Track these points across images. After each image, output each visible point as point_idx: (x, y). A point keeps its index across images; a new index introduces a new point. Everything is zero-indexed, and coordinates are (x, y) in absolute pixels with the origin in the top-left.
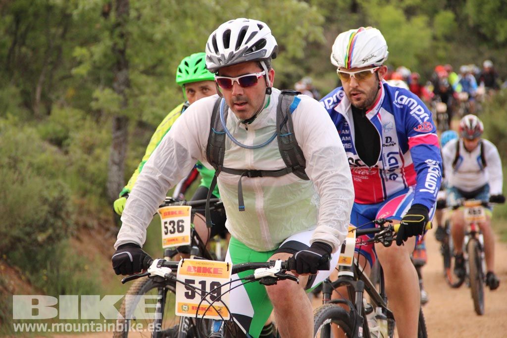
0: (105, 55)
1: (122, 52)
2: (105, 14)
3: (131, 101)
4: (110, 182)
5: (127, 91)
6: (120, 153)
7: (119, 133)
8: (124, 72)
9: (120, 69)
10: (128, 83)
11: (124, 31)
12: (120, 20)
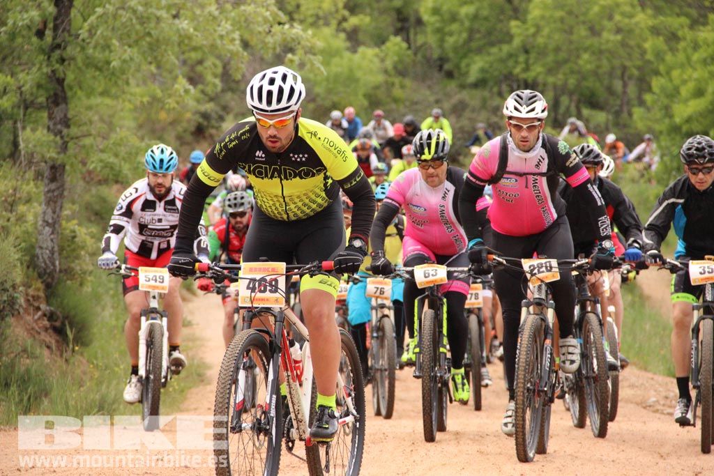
0: (39, 86)
1: (60, 82)
2: (40, 34)
3: (70, 145)
4: (41, 248)
5: (65, 131)
6: (54, 212)
7: (53, 186)
8: (63, 106)
9: (56, 104)
10: (66, 122)
11: (65, 55)
12: (58, 41)
